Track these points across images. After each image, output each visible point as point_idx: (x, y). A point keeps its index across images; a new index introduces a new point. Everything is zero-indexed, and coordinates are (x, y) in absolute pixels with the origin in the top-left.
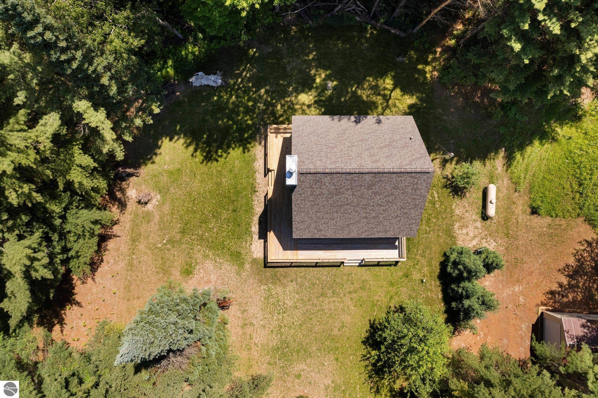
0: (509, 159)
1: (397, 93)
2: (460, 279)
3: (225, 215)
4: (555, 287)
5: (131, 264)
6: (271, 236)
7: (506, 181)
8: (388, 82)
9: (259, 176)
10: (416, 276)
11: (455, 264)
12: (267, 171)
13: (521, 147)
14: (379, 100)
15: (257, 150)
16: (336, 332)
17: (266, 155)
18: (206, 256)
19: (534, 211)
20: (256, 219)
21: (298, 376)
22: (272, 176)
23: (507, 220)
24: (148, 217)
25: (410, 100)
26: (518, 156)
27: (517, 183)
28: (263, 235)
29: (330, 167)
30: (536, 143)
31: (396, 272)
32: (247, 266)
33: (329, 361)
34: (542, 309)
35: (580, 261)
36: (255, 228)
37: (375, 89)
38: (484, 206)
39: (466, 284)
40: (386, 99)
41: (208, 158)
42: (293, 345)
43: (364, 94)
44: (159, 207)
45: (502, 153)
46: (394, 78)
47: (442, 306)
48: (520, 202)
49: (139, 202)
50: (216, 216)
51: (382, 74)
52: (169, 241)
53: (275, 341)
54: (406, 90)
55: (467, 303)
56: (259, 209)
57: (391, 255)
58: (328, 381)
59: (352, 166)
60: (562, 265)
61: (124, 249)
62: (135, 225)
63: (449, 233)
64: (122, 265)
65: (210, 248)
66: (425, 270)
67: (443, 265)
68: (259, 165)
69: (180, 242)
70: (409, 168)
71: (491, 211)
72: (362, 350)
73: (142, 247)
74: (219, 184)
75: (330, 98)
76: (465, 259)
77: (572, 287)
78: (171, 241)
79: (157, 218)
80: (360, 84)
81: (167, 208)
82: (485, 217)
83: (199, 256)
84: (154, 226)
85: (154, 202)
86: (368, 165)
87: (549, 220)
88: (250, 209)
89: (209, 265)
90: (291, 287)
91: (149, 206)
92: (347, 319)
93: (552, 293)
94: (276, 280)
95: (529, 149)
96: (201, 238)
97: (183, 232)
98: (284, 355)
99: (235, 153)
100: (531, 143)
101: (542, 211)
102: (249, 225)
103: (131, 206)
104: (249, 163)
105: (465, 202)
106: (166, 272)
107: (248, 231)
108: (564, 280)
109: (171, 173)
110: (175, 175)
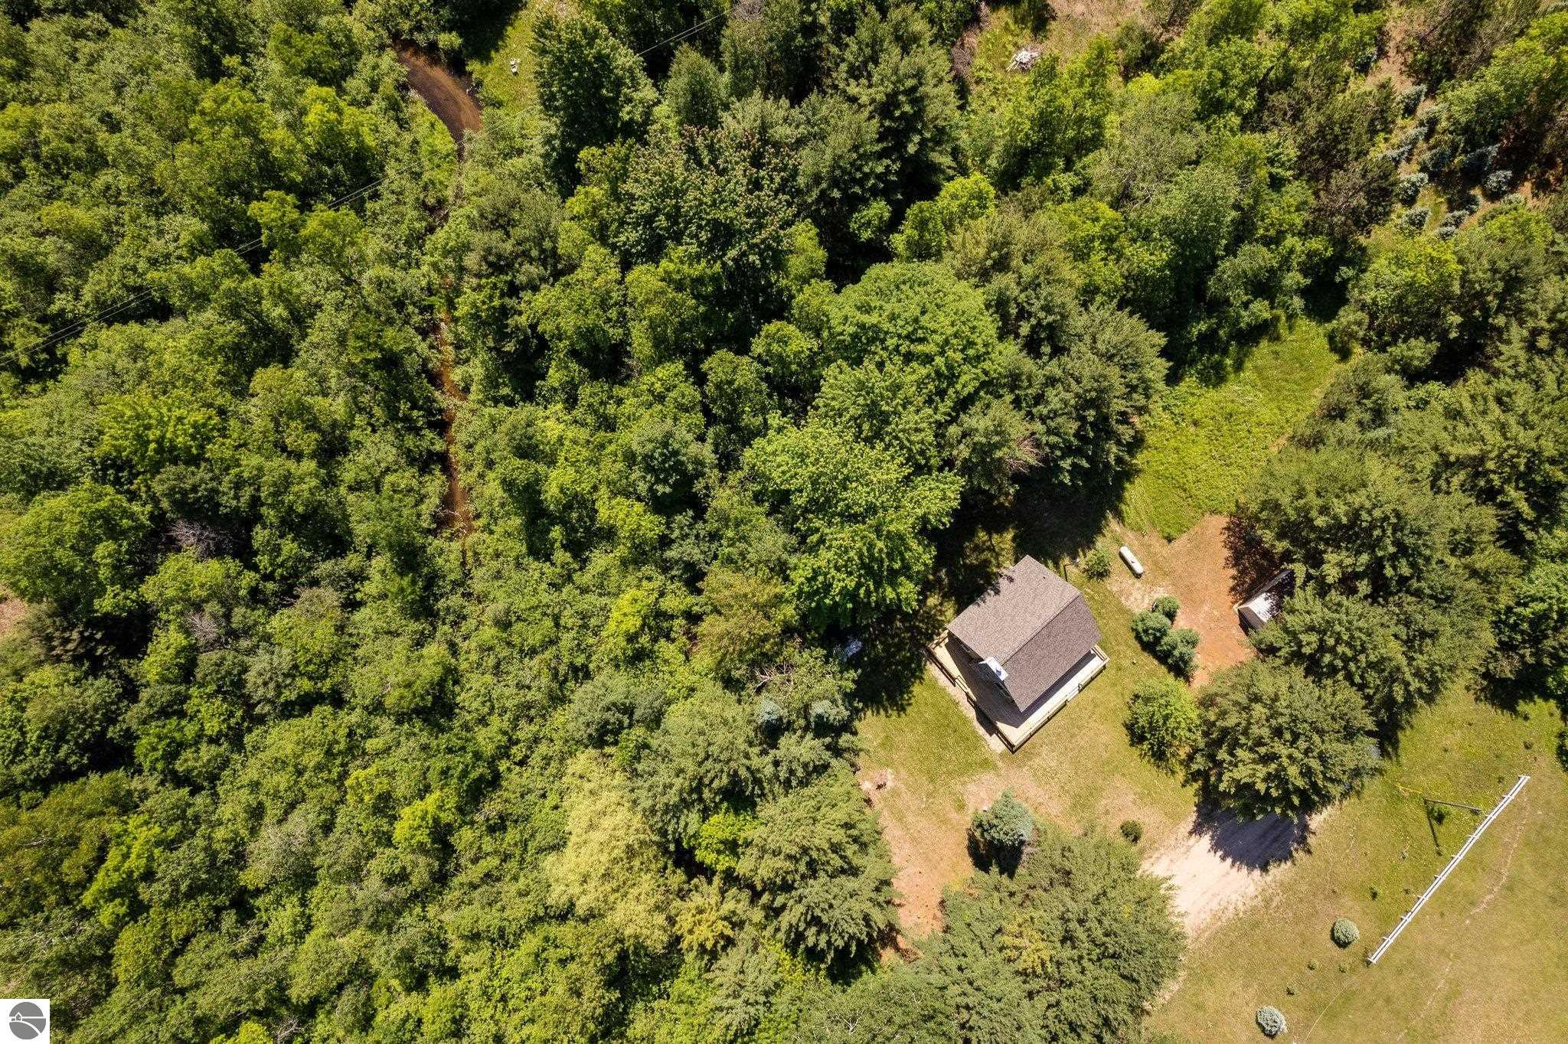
0: (1119, 516)
1: (995, 537)
2: (1157, 640)
3: (951, 741)
4: (1231, 583)
5: (913, 839)
6: (1001, 726)
7: (1130, 534)
8: (982, 535)
9: (950, 689)
10: (1126, 663)
11: (1146, 631)
12: (952, 679)
13: (1120, 498)
14: (987, 555)
15: (932, 670)
16: (1105, 755)
17: (942, 668)
18: (964, 784)
19: (1169, 539)
20: (976, 724)
21: (1107, 812)
22: (961, 681)
23: (1156, 563)
24: (895, 793)
25: (1009, 535)
26: (1123, 507)
27: (1140, 529)
28: (992, 729)
29: (1016, 646)
30: (1128, 485)
31: (1111, 672)
32: (1000, 764)
33: (1118, 781)
34: (1236, 607)
35: (1233, 548)
36: (981, 731)
37: (978, 549)
38: (1131, 568)
39: (1165, 640)
40: (991, 549)
41: (902, 709)
42: (1084, 792)
43: (972, 560)
44: (897, 778)
45: (1109, 515)
46: (984, 528)
47: (1163, 669)
48: (1153, 542)
49: (879, 787)
50: (945, 747)
51: (972, 534)
52: (927, 796)
53: (1068, 801)
54: (1000, 531)
55: (1176, 653)
56: (971, 714)
57: (1094, 665)
58: (1131, 797)
59: (1029, 634)
60: (1222, 562)
61: (898, 833)
62: (891, 808)
63: (1123, 611)
64: (907, 848)
65: (962, 775)
66: (1129, 653)
67: (1138, 638)
68: (943, 680)
69: (936, 790)
70: (1064, 604)
71: (1138, 568)
72: (1135, 752)
73: (910, 819)
74: (926, 722)
75: (951, 584)
76: (1150, 624)
77: (1243, 572)
78: (929, 795)
79: (903, 788)
80: (964, 556)
81: (903, 773)
82: (1138, 576)
83: (959, 787)
84: (906, 796)
85: (890, 777)
86: (1039, 624)
87: (1185, 536)
88: (965, 720)
89: (971, 787)
90: (1044, 750)
91: (889, 784)
92: (1104, 739)
93: (1233, 589)
94: (1029, 756)
95: (1126, 494)
96: (949, 773)
97: (932, 780)
98: (1083, 806)
99: (916, 689)
100: (1123, 489)
101: (1174, 534)
102: (974, 732)
103: (875, 797)
104: (934, 685)
105: (1114, 577)
106: (945, 821)
107: (978, 738)
108: (1234, 572)
109: (883, 745)
110: (887, 743)
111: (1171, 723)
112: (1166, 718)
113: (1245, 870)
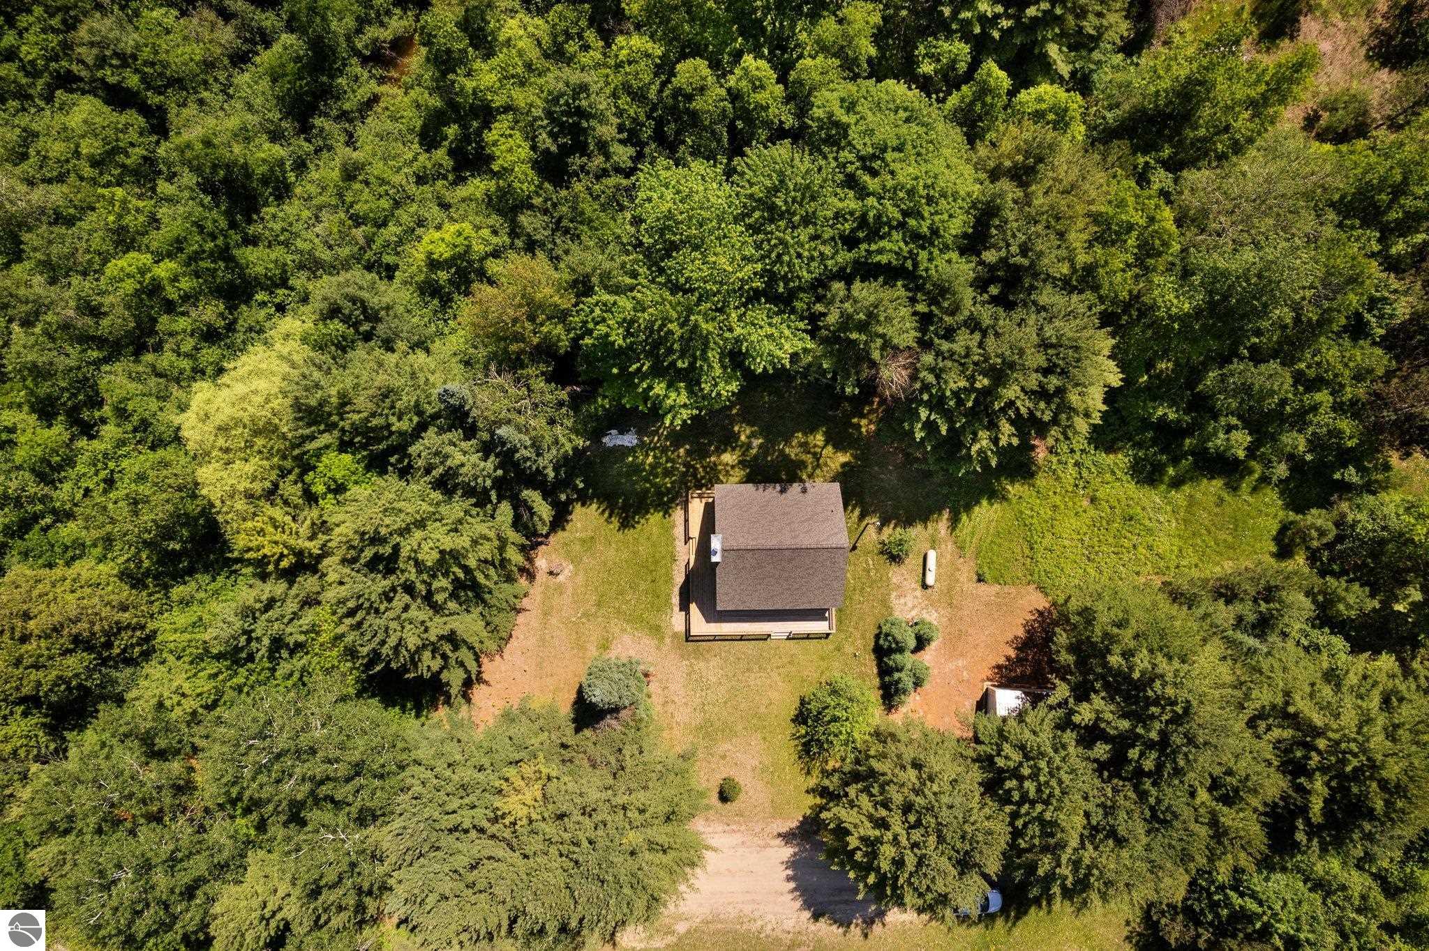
0: (954, 521)
1: (829, 450)
2: (890, 651)
3: (643, 586)
4: (1002, 661)
5: (543, 640)
6: (693, 607)
7: (950, 546)
8: (819, 438)
9: (680, 543)
10: (849, 649)
11: (887, 635)
12: (687, 539)
13: (968, 508)
14: (808, 458)
15: (677, 515)
16: (763, 709)
17: (686, 521)
18: (624, 630)
19: (981, 579)
20: (676, 590)
21: (723, 757)
22: (693, 545)
23: (950, 589)
24: (560, 589)
25: (843, 458)
26: (964, 517)
27: (962, 548)
28: (684, 607)
29: (751, 544)
30: (985, 502)
31: (828, 646)
32: (668, 640)
33: (756, 740)
34: (987, 684)
35: (1030, 632)
36: (676, 600)
37: (804, 445)
38: (924, 574)
39: (898, 657)
40: (817, 457)
41: (625, 524)
42: (718, 724)
43: (792, 452)
44: (572, 578)
45: (946, 514)
46: (825, 433)
47: (877, 682)
48: (965, 569)
49: (551, 573)
50: (634, 587)
51: (812, 430)
52: (584, 615)
53: (698, 719)
54: (838, 447)
55: (896, 675)
56: (680, 579)
57: (819, 627)
58: (755, 762)
59: (772, 543)
60: (1010, 637)
61: (535, 624)
62: (546, 597)
63: (885, 603)
64: (532, 642)
65: (628, 621)
66: (859, 642)
67: (877, 637)
68: (679, 531)
69: (595, 615)
70: (825, 544)
71: (930, 580)
72: (791, 728)
73: (554, 621)
74: (636, 553)
75: (756, 457)
76: (895, 631)
77: (1020, 661)
78: (585, 615)
79: (570, 591)
80: (787, 441)
81: (580, 579)
82: (925, 586)
83: (617, 630)
84: (567, 599)
85: (566, 572)
86: (788, 542)
87: (997, 588)
88: (669, 580)
89: (627, 639)
90: (715, 662)
91: (561, 578)
92: (774, 695)
93: (999, 667)
94: (698, 655)
95: (977, 509)
96: (618, 611)
97: (599, 604)
98: (707, 735)
99: (655, 518)
100: (978, 502)
101: (988, 576)
102: (669, 596)
103: (541, 577)
104: (668, 530)
105: (903, 569)
106: (582, 648)
107: (668, 603)
108: (1012, 653)
109: (583, 541)
110: (588, 543)
111: (833, 727)
112: (835, 719)
113: (798, 904)
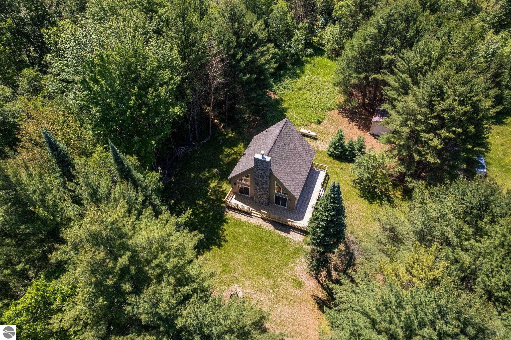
1: (235, 148)
2: (343, 147)
3: (268, 248)
6: (291, 223)
8: (227, 150)
9: (251, 220)
12: (249, 216)
16: (362, 214)
18: (292, 268)
19: (319, 123)
20: (277, 231)
22: (255, 213)
28: (288, 229)
32: (307, 247)
34: (367, 133)
35: (347, 117)
36: (283, 235)
38: (310, 137)
44: (244, 286)
48: (313, 126)
50: (267, 253)
52: (272, 288)
56: (270, 227)
57: (322, 175)
60: (347, 122)
63: (319, 152)
65: (287, 264)
68: (244, 218)
69: (275, 282)
71: (313, 134)
72: (375, 205)
74: (246, 244)
77: (358, 122)
78: (273, 286)
79: (252, 291)
80: (221, 161)
81: (247, 282)
82: (315, 138)
83: (290, 272)
85: (239, 290)
87: (325, 120)
88: (270, 233)
93: (359, 129)
96: (278, 267)
97: (269, 277)
102: (280, 236)
104: (239, 223)
106: (294, 299)
107: (284, 239)
108: (355, 123)
109: (224, 271)
110: (226, 268)
